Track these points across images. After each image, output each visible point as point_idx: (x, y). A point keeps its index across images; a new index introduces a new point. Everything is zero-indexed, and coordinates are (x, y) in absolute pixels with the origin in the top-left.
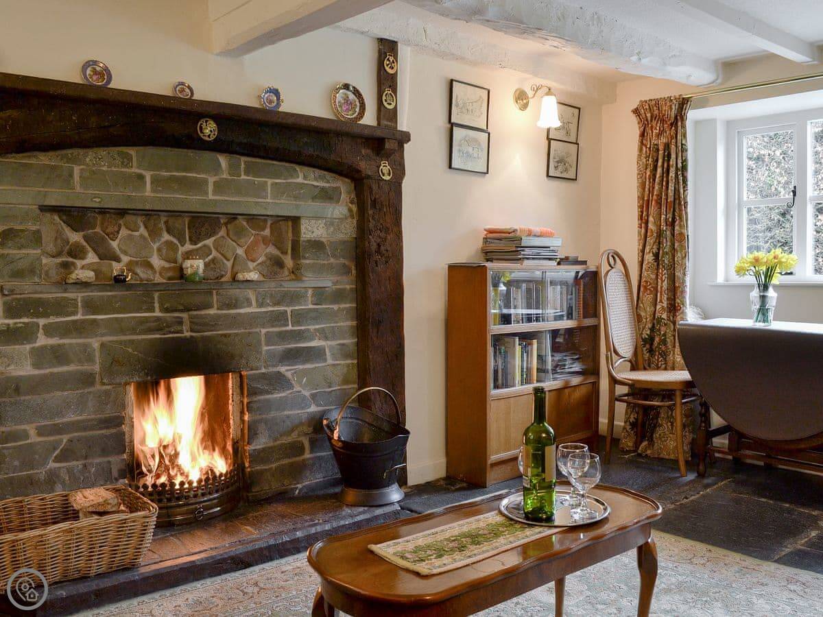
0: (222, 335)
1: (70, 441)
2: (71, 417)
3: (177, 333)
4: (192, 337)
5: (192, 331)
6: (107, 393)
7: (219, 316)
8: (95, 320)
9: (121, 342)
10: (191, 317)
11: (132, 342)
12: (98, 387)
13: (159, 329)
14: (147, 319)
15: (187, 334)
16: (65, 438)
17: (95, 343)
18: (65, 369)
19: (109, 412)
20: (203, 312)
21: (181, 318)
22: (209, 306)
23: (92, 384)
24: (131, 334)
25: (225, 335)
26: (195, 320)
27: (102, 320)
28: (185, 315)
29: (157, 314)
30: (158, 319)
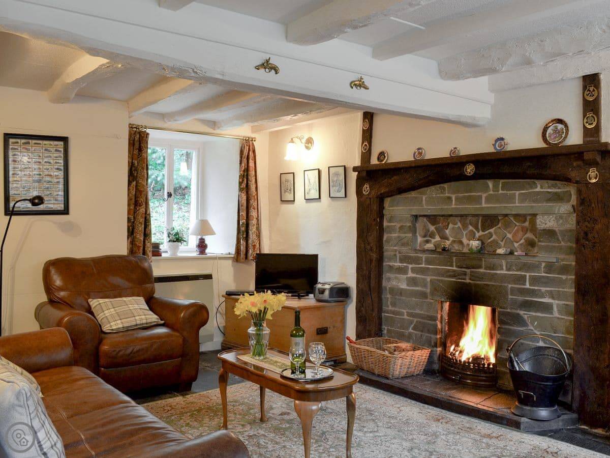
0: (485, 284)
1: (417, 322)
2: (418, 311)
3: (463, 279)
4: (470, 283)
5: (470, 279)
6: (431, 303)
7: (485, 274)
8: (428, 268)
9: (438, 280)
10: (471, 272)
11: (442, 281)
12: (428, 300)
13: (454, 276)
14: (449, 271)
15: (468, 281)
16: (415, 320)
17: (429, 279)
18: (417, 288)
19: (431, 314)
20: (477, 270)
21: (466, 272)
22: (480, 267)
23: (426, 297)
24: (442, 277)
25: (487, 285)
26: (472, 274)
27: (432, 268)
28: (468, 271)
29: (454, 268)
30: (454, 271)
